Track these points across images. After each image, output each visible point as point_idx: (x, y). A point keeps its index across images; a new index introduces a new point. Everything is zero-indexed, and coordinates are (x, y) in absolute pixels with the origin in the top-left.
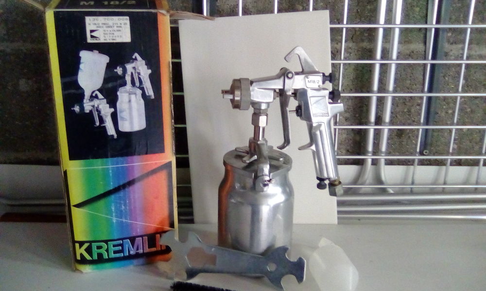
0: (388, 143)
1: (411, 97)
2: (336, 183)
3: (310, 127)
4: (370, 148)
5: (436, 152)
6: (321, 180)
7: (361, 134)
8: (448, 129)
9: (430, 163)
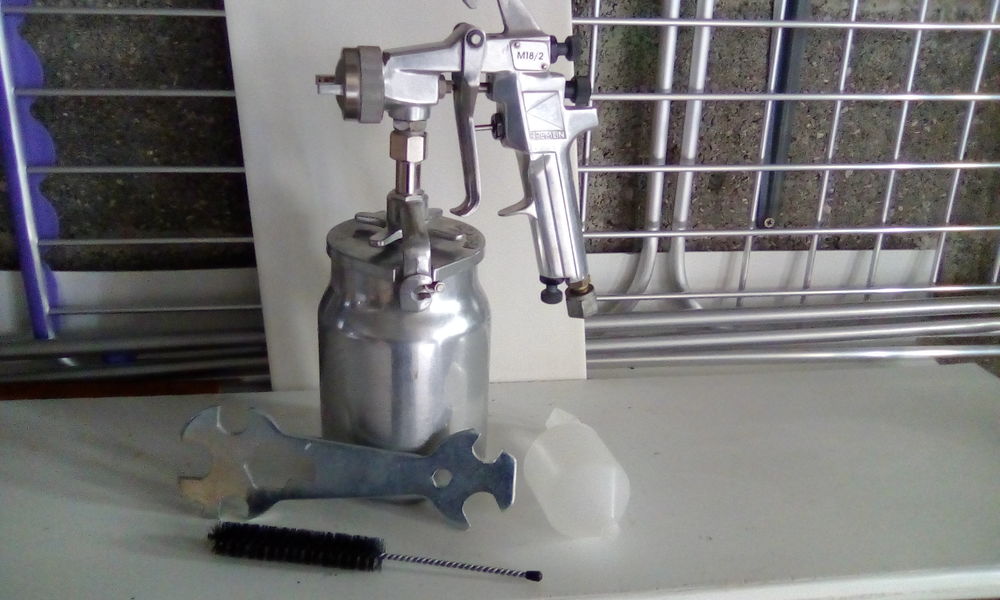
0: (691, 205)
1: (741, 104)
2: (582, 288)
3: (525, 163)
4: (655, 214)
5: (790, 223)
6: (550, 282)
7: (637, 186)
8: (813, 171)
9: (776, 244)
